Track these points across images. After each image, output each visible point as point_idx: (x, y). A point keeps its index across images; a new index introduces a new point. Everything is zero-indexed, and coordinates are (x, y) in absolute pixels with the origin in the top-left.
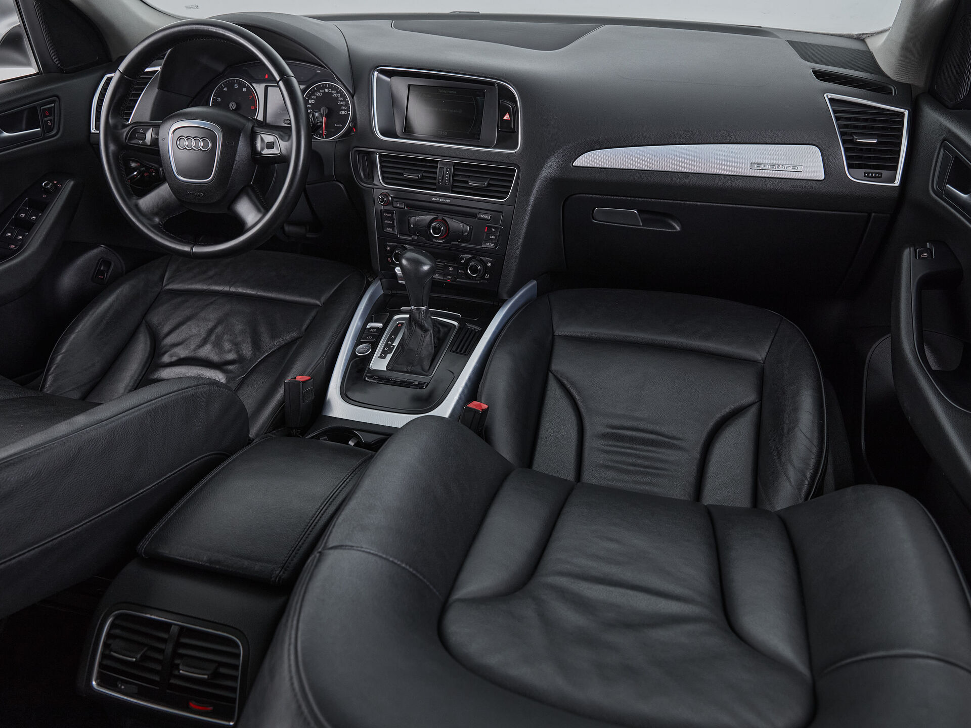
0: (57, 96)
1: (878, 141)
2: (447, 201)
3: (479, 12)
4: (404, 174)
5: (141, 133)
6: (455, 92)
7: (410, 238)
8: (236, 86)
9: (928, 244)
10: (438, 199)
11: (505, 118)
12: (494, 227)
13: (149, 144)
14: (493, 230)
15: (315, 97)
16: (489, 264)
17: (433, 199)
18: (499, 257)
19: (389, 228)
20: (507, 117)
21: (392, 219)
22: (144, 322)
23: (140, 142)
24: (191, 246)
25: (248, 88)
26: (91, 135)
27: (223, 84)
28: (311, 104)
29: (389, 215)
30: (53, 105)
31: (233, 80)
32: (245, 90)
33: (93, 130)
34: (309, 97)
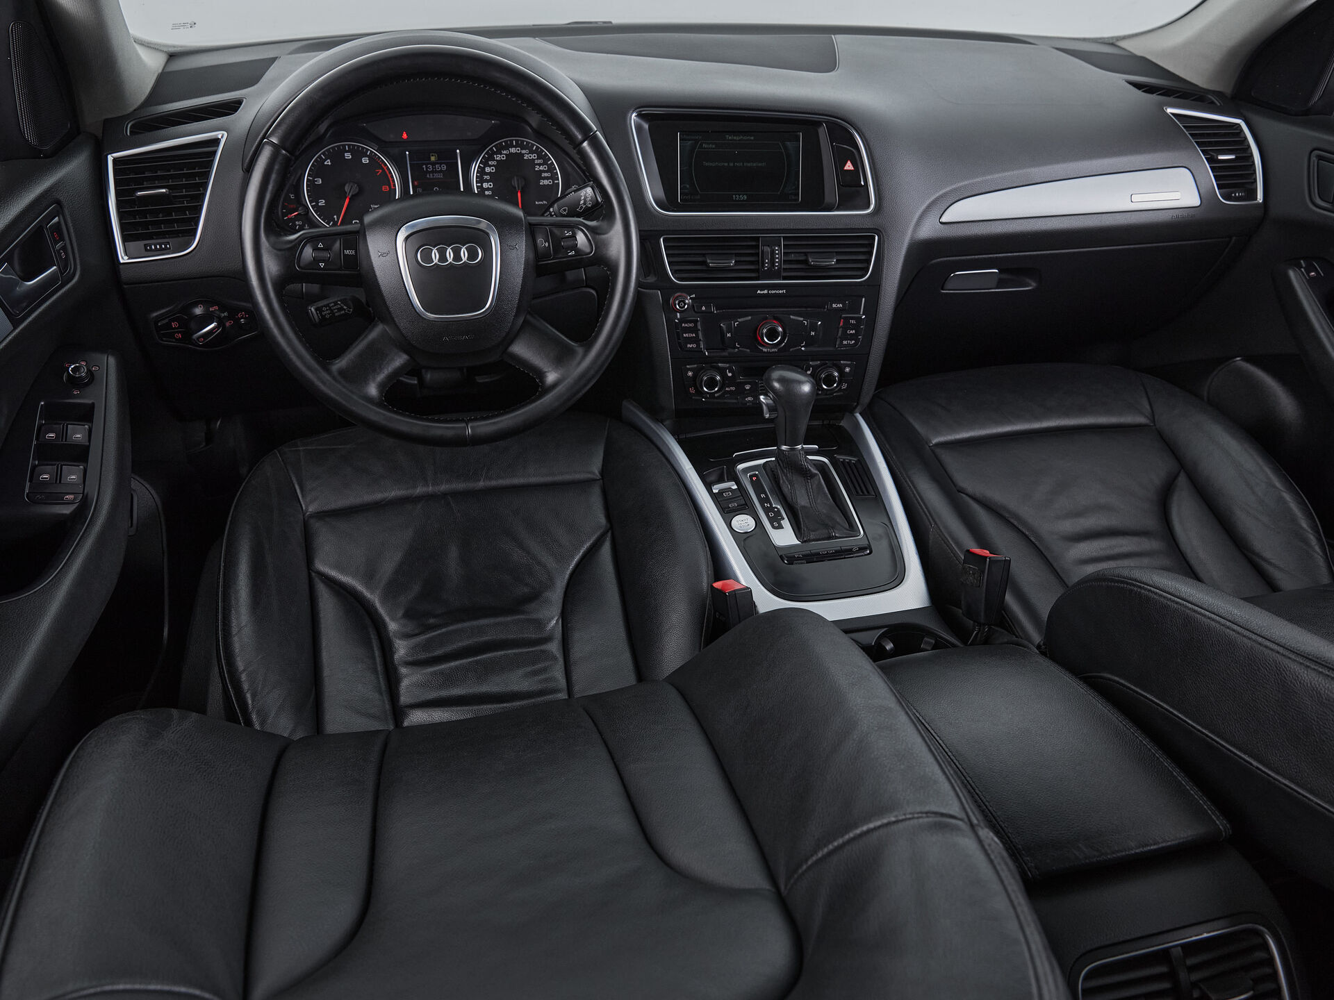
0: (59, 203)
1: (1236, 157)
2: (781, 292)
3: (611, 22)
4: (708, 261)
5: (321, 248)
6: (752, 138)
7: (725, 354)
9: (1302, 261)
10: (766, 292)
11: (846, 168)
12: (852, 318)
14: (853, 322)
15: (494, 163)
16: (847, 370)
17: (759, 292)
18: (860, 357)
19: (690, 344)
20: (849, 166)
21: (694, 330)
22: (313, 574)
23: (322, 265)
24: (464, 425)
25: (372, 158)
26: (121, 266)
27: (323, 153)
28: (489, 174)
29: (691, 325)
30: (57, 219)
31: (344, 146)
32: (365, 160)
33: (123, 259)
34: (485, 163)
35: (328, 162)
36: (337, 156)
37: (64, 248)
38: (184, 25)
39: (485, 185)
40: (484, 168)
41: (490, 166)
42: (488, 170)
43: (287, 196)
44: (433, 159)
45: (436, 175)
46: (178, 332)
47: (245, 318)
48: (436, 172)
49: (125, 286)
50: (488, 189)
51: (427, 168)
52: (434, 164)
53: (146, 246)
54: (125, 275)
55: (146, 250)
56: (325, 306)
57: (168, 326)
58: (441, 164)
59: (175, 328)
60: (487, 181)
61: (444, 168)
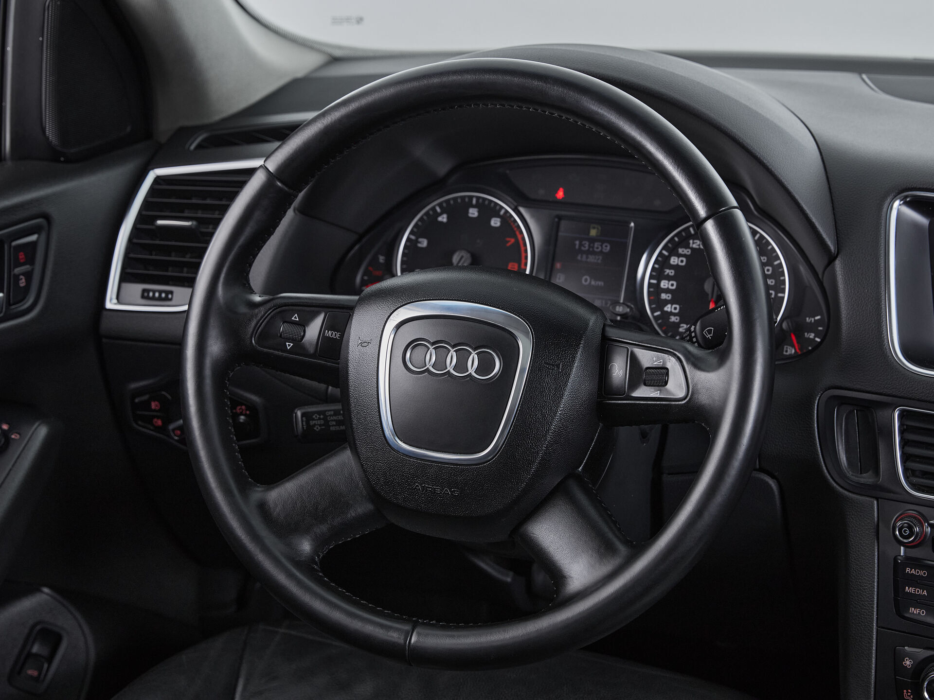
0: (47, 217)
5: (294, 323)
8: (473, 213)
13: (312, 350)
15: (687, 252)
19: (916, 608)
21: (926, 583)
23: (289, 345)
24: (407, 627)
25: (507, 219)
26: (105, 313)
27: (440, 205)
28: (676, 267)
29: (921, 573)
30: (34, 238)
31: (471, 197)
32: (495, 222)
33: (111, 303)
34: (672, 249)
35: (443, 218)
36: (457, 210)
37: (29, 276)
38: (348, 20)
39: (664, 284)
40: (668, 258)
41: (679, 256)
42: (674, 260)
43: (375, 258)
44: (593, 233)
45: (592, 259)
46: (158, 417)
47: (245, 415)
48: (594, 253)
49: (104, 340)
50: (667, 291)
51: (581, 245)
52: (592, 241)
53: (144, 291)
54: (106, 325)
55: (143, 297)
56: (319, 413)
57: (146, 405)
58: (603, 242)
59: (155, 411)
60: (669, 278)
61: (607, 248)
